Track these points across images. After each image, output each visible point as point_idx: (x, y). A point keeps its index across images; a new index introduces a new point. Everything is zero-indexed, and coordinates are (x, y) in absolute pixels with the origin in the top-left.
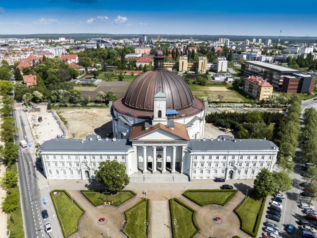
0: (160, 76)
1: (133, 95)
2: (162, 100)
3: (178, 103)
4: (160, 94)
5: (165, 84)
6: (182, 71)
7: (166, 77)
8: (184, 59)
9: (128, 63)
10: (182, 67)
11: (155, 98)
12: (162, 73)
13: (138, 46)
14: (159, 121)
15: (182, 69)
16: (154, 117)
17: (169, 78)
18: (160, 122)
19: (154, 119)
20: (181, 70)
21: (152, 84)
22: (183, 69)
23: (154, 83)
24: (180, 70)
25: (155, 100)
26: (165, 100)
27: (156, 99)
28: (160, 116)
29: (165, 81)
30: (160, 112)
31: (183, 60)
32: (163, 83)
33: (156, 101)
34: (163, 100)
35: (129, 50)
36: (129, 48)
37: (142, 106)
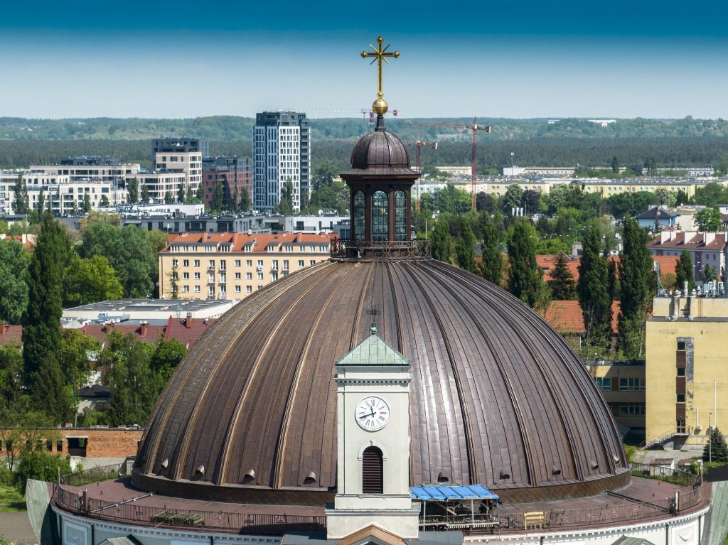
0: (387, 290)
1: (201, 413)
2: (387, 382)
3: (504, 451)
4: (373, 350)
5: (418, 332)
6: (678, 441)
7: (425, 294)
8: (700, 319)
9: (94, 378)
10: (681, 398)
11: (344, 371)
12: (396, 270)
13: (195, 225)
14: (369, 513)
15: (681, 421)
16: (340, 490)
17: (443, 302)
18: (376, 521)
19: (340, 503)
20: (671, 430)
21: (330, 334)
22: (690, 422)
23: (346, 326)
24: (653, 435)
25: (343, 383)
26: (404, 383)
27: (349, 376)
28: (373, 481)
29: (414, 316)
30: (373, 459)
31: (684, 330)
32: (402, 325)
33: (348, 388)
34: (391, 382)
35: (99, 268)
36: (88, 240)
37: (267, 475)
